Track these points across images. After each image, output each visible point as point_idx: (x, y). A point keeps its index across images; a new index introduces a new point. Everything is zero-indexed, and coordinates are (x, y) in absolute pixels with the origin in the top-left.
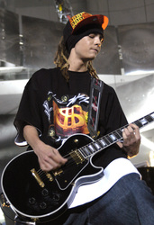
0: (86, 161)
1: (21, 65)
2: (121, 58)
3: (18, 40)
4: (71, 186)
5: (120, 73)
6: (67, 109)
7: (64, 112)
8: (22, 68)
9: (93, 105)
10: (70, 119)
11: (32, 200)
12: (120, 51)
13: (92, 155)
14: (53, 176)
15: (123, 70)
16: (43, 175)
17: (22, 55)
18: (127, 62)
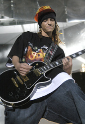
0: (42, 74)
1: (12, 17)
2: (66, 13)
3: (11, 4)
4: (33, 87)
5: (65, 21)
6: (36, 53)
7: (34, 54)
8: (13, 19)
9: (50, 52)
12: (66, 9)
15: (67, 20)
17: (13, 12)
18: (70, 16)
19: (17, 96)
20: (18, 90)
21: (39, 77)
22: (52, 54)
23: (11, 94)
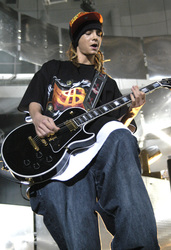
0: (79, 128)
2: (146, 64)
4: (64, 149)
5: (145, 78)
9: (93, 89)
10: (71, 98)
11: (27, 162)
13: (85, 124)
14: (47, 141)
15: (148, 76)
16: (39, 141)
19: (37, 166)
20: (39, 155)
21: (74, 132)
22: (97, 92)
23: (27, 163)
